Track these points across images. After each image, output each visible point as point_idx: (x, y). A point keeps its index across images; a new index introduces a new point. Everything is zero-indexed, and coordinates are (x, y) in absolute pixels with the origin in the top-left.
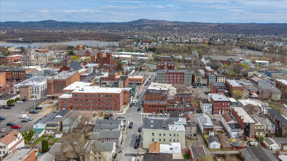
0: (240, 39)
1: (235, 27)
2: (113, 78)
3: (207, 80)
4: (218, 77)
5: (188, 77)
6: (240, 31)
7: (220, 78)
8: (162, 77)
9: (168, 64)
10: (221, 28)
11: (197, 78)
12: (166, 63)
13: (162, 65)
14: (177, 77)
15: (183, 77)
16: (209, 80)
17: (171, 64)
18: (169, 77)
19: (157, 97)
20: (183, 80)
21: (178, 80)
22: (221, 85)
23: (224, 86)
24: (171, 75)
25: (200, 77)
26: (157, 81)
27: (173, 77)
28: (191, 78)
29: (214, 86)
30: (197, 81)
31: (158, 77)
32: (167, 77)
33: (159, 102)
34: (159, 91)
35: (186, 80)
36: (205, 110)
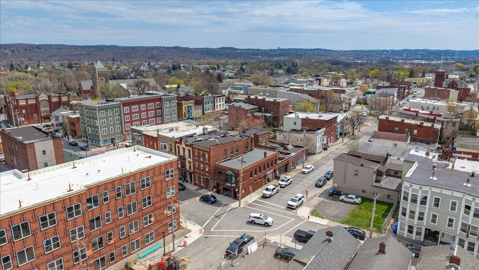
0: (74, 66)
3: (202, 108)
4: (216, 99)
5: (170, 107)
7: (218, 98)
8: (113, 116)
11: (186, 106)
12: (43, 97)
13: (32, 102)
14: (147, 111)
15: (161, 108)
16: (205, 107)
17: (60, 97)
18: (131, 113)
19: (234, 146)
20: (161, 116)
21: (151, 118)
22: (252, 107)
23: (256, 107)
24: (135, 108)
25: (191, 103)
26: (102, 133)
27: (140, 112)
28: (176, 108)
29: (246, 109)
30: (186, 112)
31: (101, 118)
32: (125, 114)
33: (265, 154)
34: (204, 134)
35: (166, 115)
36: (318, 145)
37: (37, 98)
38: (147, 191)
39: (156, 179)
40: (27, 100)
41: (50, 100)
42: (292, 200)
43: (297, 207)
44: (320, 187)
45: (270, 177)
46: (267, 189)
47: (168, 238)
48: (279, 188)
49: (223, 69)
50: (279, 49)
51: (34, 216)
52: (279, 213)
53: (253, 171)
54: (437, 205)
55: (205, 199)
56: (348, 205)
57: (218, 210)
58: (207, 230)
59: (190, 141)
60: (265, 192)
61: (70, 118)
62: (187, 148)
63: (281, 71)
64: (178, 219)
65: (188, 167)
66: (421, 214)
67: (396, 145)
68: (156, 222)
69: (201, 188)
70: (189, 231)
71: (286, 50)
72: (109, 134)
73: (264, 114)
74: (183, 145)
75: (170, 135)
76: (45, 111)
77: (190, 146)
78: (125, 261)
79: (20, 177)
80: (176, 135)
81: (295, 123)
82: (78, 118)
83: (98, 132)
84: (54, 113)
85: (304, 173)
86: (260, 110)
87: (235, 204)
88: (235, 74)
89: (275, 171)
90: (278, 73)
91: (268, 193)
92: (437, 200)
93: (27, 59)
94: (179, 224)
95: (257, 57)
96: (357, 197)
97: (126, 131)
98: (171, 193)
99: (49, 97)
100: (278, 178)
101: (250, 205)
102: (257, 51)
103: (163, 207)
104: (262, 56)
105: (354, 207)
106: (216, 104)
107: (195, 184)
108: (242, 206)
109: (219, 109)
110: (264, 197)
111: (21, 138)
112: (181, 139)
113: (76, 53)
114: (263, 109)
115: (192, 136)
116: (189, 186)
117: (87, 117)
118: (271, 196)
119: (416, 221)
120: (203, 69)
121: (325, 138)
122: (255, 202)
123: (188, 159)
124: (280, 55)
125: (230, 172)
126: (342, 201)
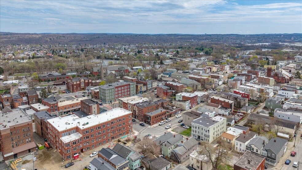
0: (84, 50)
1: (62, 38)
2: (56, 108)
3: (146, 87)
5: (133, 87)
6: (69, 42)
8: (112, 92)
9: (84, 80)
10: (48, 39)
11: (140, 86)
12: (82, 80)
13: (78, 82)
14: (124, 89)
15: (129, 88)
16: (148, 87)
17: (88, 80)
18: (118, 91)
19: (152, 108)
20: (129, 91)
21: (126, 92)
22: (167, 87)
23: (169, 87)
24: (120, 89)
25: (142, 85)
26: (107, 98)
27: (121, 90)
28: (135, 88)
29: (164, 89)
30: (140, 89)
31: (107, 93)
32: (116, 91)
33: (161, 111)
34: (143, 102)
35: (131, 91)
36: (187, 107)
37: (80, 81)
38: (124, 121)
39: (126, 118)
40: (76, 82)
41: (85, 82)
42: (167, 126)
43: (168, 128)
44: (180, 123)
45: (164, 118)
46: (161, 123)
47: (129, 134)
48: (165, 122)
49: (167, 51)
50: (206, 35)
51: (102, 125)
52: (162, 130)
53: (156, 117)
54: (199, 129)
55: (141, 124)
56: (185, 129)
57: (144, 128)
58: (140, 133)
59: (138, 105)
60: (160, 123)
61: (94, 91)
62: (136, 108)
63: (202, 53)
64: (132, 129)
65: (137, 114)
66: (196, 131)
67: (214, 109)
68: (126, 129)
69: (141, 121)
70: (135, 133)
71: (210, 35)
72: (110, 99)
73: (172, 91)
74: (135, 107)
75: (132, 103)
76: (83, 86)
77: (137, 107)
78: (118, 138)
79: (95, 116)
80: (133, 102)
81: (180, 98)
82: (98, 92)
83: (106, 98)
84: (87, 88)
85: (177, 118)
86: (170, 89)
87: (149, 127)
88: (173, 55)
89: (165, 116)
90: (199, 54)
91: (161, 124)
92: (199, 127)
93: (58, 44)
94: (132, 131)
95: (190, 40)
96: (188, 126)
97: (116, 98)
98: (130, 122)
99: (85, 80)
100: (166, 119)
101: (154, 127)
102: (191, 36)
103: (128, 126)
104: (194, 40)
105: (186, 129)
106: (153, 85)
107: (139, 120)
108: (152, 127)
109: (154, 87)
110: (160, 125)
111: (87, 103)
112: (135, 105)
113: (84, 40)
114: (172, 88)
115: (138, 103)
116: (136, 120)
117: (102, 92)
118: (162, 125)
119: (195, 133)
120: (155, 52)
121: (190, 104)
122: (156, 126)
123: (137, 111)
124: (206, 39)
125: (148, 117)
126: (184, 127)
